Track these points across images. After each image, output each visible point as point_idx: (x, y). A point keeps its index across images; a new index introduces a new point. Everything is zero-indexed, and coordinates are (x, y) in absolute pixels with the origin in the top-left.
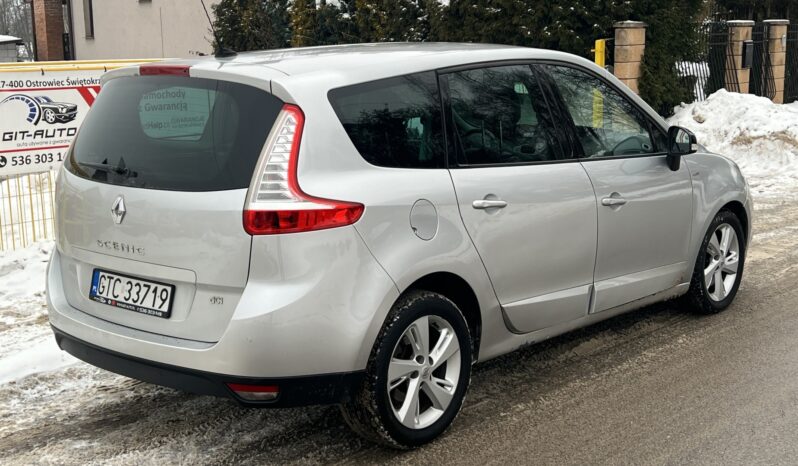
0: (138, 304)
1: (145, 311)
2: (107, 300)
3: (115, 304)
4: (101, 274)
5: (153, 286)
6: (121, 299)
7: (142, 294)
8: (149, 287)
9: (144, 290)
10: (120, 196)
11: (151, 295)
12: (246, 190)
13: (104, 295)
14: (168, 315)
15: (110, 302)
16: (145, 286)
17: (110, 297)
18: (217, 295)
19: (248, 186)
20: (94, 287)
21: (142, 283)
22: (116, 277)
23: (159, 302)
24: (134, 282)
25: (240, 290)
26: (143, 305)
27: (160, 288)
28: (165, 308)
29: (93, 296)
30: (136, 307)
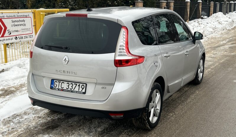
0: (72, 90)
1: (75, 92)
2: (59, 89)
3: (63, 90)
4: (55, 81)
5: (78, 84)
6: (65, 88)
7: (74, 87)
8: (76, 84)
9: (74, 86)
10: (66, 56)
11: (77, 87)
12: (114, 53)
13: (57, 87)
14: (84, 93)
15: (60, 90)
16: (75, 84)
17: (60, 88)
18: (104, 86)
19: (115, 52)
20: (52, 85)
21: (73, 83)
22: (62, 82)
23: (81, 89)
24: (70, 83)
25: (113, 85)
26: (74, 90)
27: (81, 85)
28: (84, 91)
29: (52, 88)
30: (72, 91)
